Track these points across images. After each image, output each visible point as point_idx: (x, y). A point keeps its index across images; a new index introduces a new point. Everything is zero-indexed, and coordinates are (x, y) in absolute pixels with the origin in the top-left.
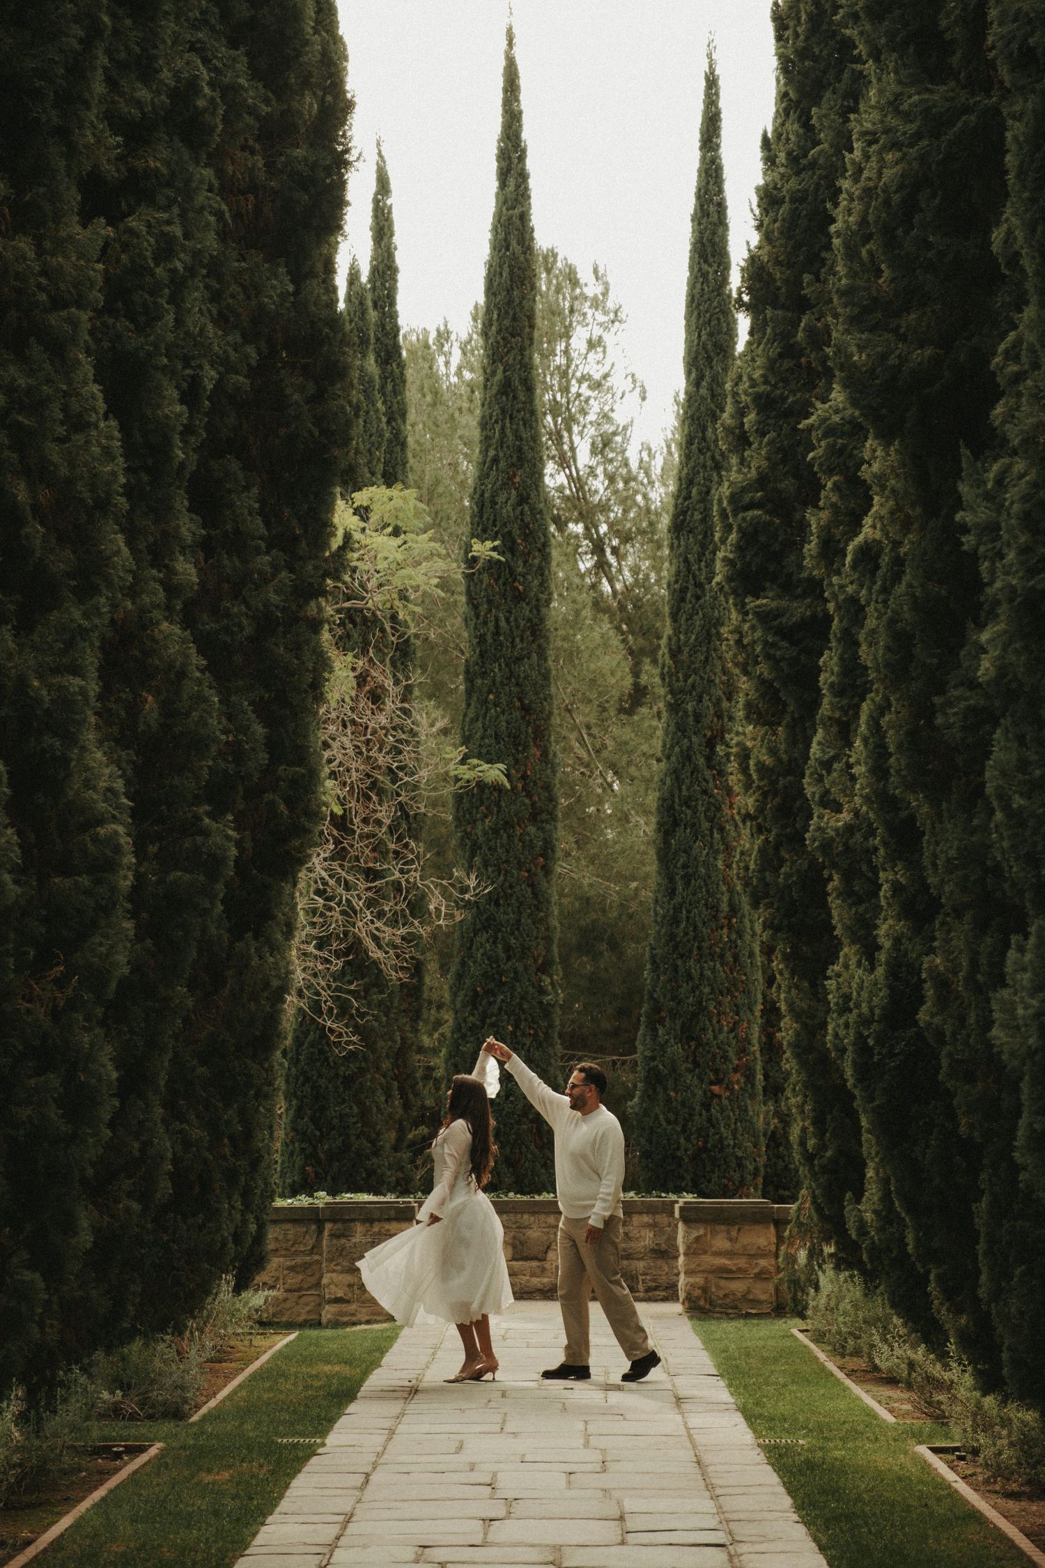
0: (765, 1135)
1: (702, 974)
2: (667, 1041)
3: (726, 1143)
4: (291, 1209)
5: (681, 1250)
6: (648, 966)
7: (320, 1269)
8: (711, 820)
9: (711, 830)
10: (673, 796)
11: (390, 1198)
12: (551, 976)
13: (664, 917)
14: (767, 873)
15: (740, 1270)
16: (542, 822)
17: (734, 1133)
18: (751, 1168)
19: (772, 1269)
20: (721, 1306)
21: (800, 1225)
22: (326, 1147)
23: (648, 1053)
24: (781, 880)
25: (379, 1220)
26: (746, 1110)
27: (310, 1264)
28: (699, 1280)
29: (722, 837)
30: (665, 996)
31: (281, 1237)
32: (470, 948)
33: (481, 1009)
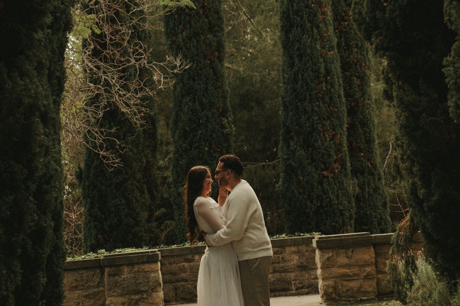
0: (353, 197)
1: (312, 109)
2: (296, 149)
3: (333, 202)
4: (83, 262)
5: (319, 266)
6: (282, 108)
7: (104, 295)
8: (311, 22)
9: (312, 28)
10: (288, 10)
11: (144, 250)
12: (227, 118)
13: (289, 79)
14: (377, 12)
15: (355, 275)
16: (216, 32)
17: (337, 196)
18: (348, 215)
19: (374, 273)
20: (345, 297)
21: (398, 246)
22: (108, 223)
23: (285, 157)
24: (387, 15)
25: (137, 264)
26: (343, 184)
27: (98, 293)
28: (331, 282)
29: (318, 31)
30: (292, 124)
31: (79, 279)
32: (180, 106)
33: (189, 139)
